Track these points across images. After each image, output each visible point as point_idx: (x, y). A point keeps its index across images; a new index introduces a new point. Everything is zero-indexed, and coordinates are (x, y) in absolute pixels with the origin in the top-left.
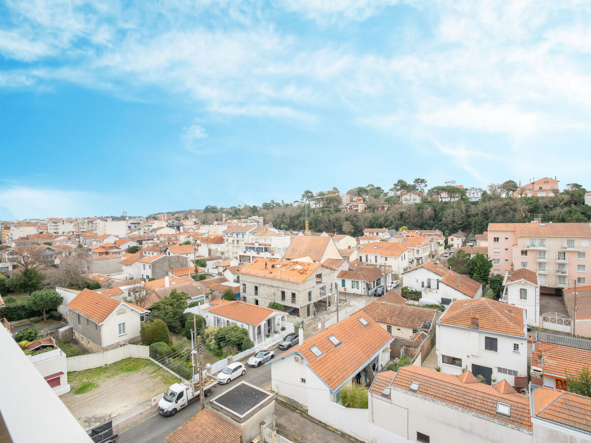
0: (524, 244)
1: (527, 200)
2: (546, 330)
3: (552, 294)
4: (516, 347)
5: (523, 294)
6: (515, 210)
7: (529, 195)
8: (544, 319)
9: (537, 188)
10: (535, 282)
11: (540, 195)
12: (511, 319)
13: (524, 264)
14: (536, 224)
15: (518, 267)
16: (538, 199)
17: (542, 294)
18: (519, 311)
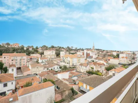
0: (12, 58)
1: (12, 48)
2: (18, 77)
3: (19, 69)
4: (12, 83)
5: (13, 70)
6: (9, 50)
7: (13, 47)
8: (18, 75)
9: (15, 45)
10: (15, 67)
11: (15, 47)
12: (11, 77)
13: (12, 63)
14: (15, 53)
15: (11, 64)
16: (15, 48)
17: (17, 69)
18: (12, 74)
